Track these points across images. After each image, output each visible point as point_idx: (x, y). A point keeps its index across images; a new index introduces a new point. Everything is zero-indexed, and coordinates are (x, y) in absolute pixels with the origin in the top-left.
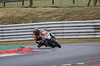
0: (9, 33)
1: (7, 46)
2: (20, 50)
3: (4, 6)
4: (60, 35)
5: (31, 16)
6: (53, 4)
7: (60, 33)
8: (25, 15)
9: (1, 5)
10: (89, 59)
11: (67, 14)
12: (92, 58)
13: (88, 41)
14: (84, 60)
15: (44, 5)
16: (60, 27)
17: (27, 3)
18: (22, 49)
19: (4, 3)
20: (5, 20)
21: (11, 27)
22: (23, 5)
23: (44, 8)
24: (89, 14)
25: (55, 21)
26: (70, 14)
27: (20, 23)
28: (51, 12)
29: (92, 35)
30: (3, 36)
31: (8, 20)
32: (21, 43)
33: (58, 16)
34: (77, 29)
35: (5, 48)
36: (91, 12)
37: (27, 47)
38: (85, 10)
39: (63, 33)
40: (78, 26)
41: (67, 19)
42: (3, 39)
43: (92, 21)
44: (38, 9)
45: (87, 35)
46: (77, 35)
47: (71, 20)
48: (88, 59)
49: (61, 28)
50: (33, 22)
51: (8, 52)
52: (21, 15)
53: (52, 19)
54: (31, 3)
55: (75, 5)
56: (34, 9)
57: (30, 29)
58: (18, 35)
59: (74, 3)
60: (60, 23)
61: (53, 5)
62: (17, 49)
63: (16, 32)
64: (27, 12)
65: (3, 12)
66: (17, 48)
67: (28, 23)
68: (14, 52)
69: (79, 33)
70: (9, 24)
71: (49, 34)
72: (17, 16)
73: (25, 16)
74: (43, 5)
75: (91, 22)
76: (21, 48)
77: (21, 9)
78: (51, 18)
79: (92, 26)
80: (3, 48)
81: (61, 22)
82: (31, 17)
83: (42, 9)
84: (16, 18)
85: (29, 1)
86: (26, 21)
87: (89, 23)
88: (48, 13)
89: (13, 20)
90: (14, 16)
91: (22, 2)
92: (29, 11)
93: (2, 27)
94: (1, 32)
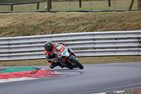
0: (18, 48)
1: (15, 67)
2: (34, 73)
3: (12, 10)
4: (91, 52)
5: (49, 24)
6: (80, 6)
7: (91, 48)
8: (40, 22)
9: (8, 8)
10: (132, 85)
11: (100, 22)
12: (136, 84)
13: (130, 60)
14: (124, 86)
15: (68, 8)
16: (91, 39)
17: (44, 6)
18: (37, 72)
19: (12, 5)
20: (12, 30)
21: (21, 39)
22: (38, 9)
23: (67, 13)
24: (131, 21)
25: (83, 31)
26: (105, 21)
27: (34, 34)
28: (78, 19)
29: (135, 51)
30: (10, 53)
31: (16, 31)
32: (35, 63)
33: (87, 24)
34: (114, 43)
35: (13, 69)
36: (134, 18)
37: (43, 68)
38: (125, 16)
39: (95, 48)
40: (116, 39)
41: (101, 28)
42: (10, 56)
43: (136, 31)
44: (59, 15)
45: (129, 51)
46: (115, 51)
47: (106, 30)
48: (130, 85)
49: (92, 42)
50: (52, 33)
51: (17, 76)
52: (35, 23)
53: (79, 29)
54: (50, 6)
55: (111, 9)
56: (53, 14)
59: (110, 6)
60: (90, 35)
61: (80, 9)
63: (29, 47)
64: (44, 18)
65: (11, 19)
66: (30, 69)
67: (45, 34)
68: (26, 75)
69: (117, 48)
70: (19, 35)
71: (66, 49)
72: (30, 24)
73: (41, 25)
74: (66, 9)
75: (135, 33)
76: (35, 70)
77: (35, 14)
78: (78, 26)
79: (135, 38)
80: (11, 70)
81: (92, 33)
82: (50, 26)
83: (65, 15)
84: (29, 26)
85: (46, 3)
86: (43, 32)
87: (131, 33)
88: (73, 19)
89: (23, 30)
90: (26, 24)
91: (36, 4)
92: (46, 17)
93: (8, 40)
94: (7, 46)
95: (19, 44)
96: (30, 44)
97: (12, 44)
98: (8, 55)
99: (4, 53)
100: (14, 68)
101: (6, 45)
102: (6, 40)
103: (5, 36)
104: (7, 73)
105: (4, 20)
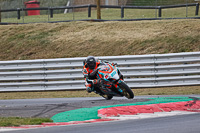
2: (191, 105)
3: (160, 15)
9: (154, 12)
18: (194, 103)
19: (160, 9)
20: (160, 44)
21: (173, 57)
27: (191, 50)
30: (157, 76)
31: (166, 45)
35: (161, 100)
42: (156, 81)
52: (193, 34)
58: (186, 75)
62: (184, 102)
63: (183, 68)
65: (158, 28)
66: (185, 100)
68: (179, 107)
70: (169, 51)
72: (186, 35)
76: (192, 101)
77: (193, 21)
80: (158, 100)
84: (184, 39)
89: (176, 44)
90: (180, 36)
91: (195, 8)
93: (155, 58)
94: (153, 67)
95: (169, 64)
96: (186, 63)
98: (154, 79)
99: (148, 76)
100: (162, 98)
101: (151, 64)
102: (151, 58)
103: (149, 52)
104: (152, 105)
105: (149, 29)
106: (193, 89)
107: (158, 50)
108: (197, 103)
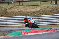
0: (42, 20)
2: (49, 30)
3: (40, 4)
5: (55, 10)
8: (52, 9)
9: (38, 3)
19: (40, 2)
20: (40, 13)
27: (49, 14)
30: (39, 22)
31: (42, 13)
35: (40, 29)
37: (53, 28)
42: (39, 23)
50: (57, 14)
51: (42, 31)
52: (50, 10)
56: (58, 6)
57: (55, 18)
58: (48, 22)
62: (47, 30)
63: (47, 20)
65: (39, 8)
67: (54, 14)
68: (46, 31)
70: (43, 15)
72: (48, 10)
76: (49, 29)
77: (50, 6)
82: (56, 11)
84: (47, 11)
86: (53, 13)
89: (45, 13)
90: (46, 10)
91: (50, 2)
92: (54, 7)
93: (39, 17)
94: (38, 19)
95: (43, 18)
96: (48, 18)
97: (40, 18)
102: (37, 17)
103: (37, 15)
104: (38, 31)
105: (37, 8)
106: (50, 26)
107: (39, 14)
108: (51, 30)
